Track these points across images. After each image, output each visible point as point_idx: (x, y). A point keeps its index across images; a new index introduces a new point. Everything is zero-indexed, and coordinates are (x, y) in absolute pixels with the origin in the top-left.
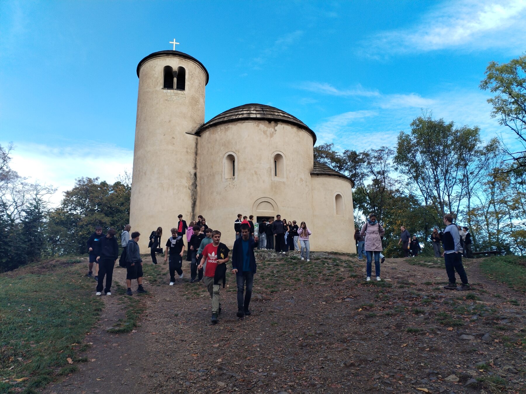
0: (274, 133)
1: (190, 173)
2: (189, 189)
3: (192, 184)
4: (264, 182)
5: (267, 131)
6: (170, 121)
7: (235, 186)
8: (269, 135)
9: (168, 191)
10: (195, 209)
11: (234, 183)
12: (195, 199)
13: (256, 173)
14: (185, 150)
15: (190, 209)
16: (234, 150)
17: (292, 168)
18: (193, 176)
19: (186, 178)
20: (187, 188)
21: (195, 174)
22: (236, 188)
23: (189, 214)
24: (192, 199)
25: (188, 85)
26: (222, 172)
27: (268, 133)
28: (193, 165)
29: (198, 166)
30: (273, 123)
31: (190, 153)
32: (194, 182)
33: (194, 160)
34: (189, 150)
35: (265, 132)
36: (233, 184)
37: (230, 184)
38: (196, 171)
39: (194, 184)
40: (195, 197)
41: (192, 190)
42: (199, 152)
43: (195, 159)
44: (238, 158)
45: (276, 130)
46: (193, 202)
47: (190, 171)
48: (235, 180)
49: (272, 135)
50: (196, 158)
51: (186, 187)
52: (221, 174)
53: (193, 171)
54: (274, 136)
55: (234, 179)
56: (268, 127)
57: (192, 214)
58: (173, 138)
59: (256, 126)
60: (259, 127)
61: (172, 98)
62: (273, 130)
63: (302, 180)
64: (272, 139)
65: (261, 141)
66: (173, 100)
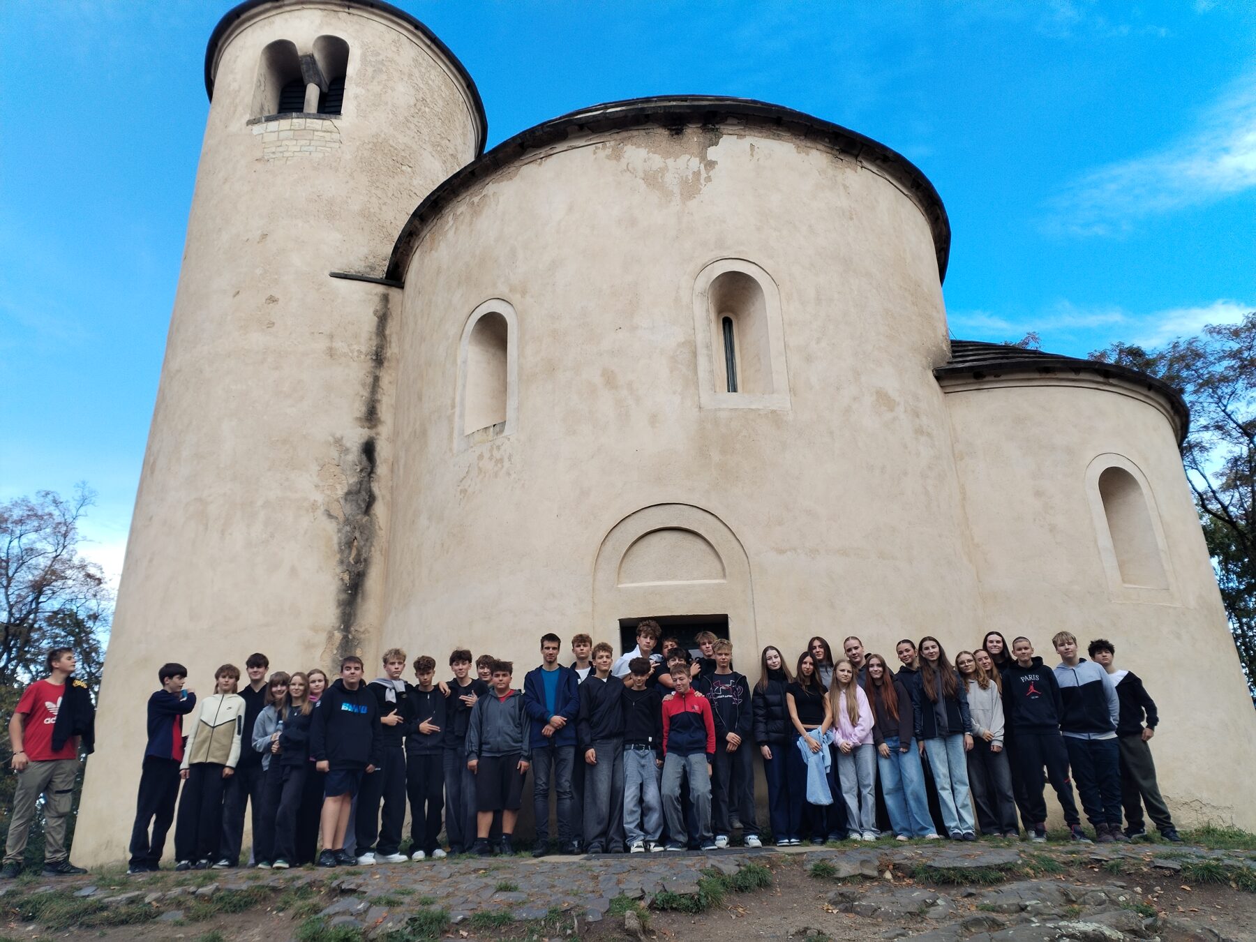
0: (704, 174)
1: (338, 442)
2: (330, 516)
3: (349, 493)
4: (654, 419)
5: (664, 170)
6: (264, 236)
7: (506, 464)
8: (676, 190)
9: (223, 532)
10: (359, 613)
11: (498, 448)
12: (357, 561)
13: (610, 379)
14: (321, 345)
15: (330, 614)
16: (503, 290)
17: (818, 342)
18: (354, 455)
19: (315, 468)
20: (320, 512)
21: (369, 450)
22: (509, 474)
23: (323, 637)
24: (342, 562)
25: (356, 97)
26: (453, 407)
27: (671, 179)
28: (360, 409)
29: (385, 412)
30: (693, 135)
31: (345, 355)
32: (361, 483)
33: (364, 385)
34: (339, 345)
35: (653, 180)
36: (497, 454)
37: (481, 457)
38: (372, 433)
39: (359, 492)
40: (359, 554)
41: (347, 521)
42: (392, 350)
43: (370, 380)
44: (521, 321)
45: (711, 165)
46: (346, 577)
47: (338, 435)
48: (506, 433)
49: (690, 188)
50: (376, 379)
51: (314, 506)
52: (450, 419)
53: (355, 436)
54: (706, 190)
55: (502, 431)
56: (667, 155)
57: (338, 636)
58: (272, 300)
59: (608, 157)
60: (624, 161)
61: (281, 149)
62: (695, 163)
63: (883, 398)
64: (693, 204)
65: (634, 223)
66: (286, 154)
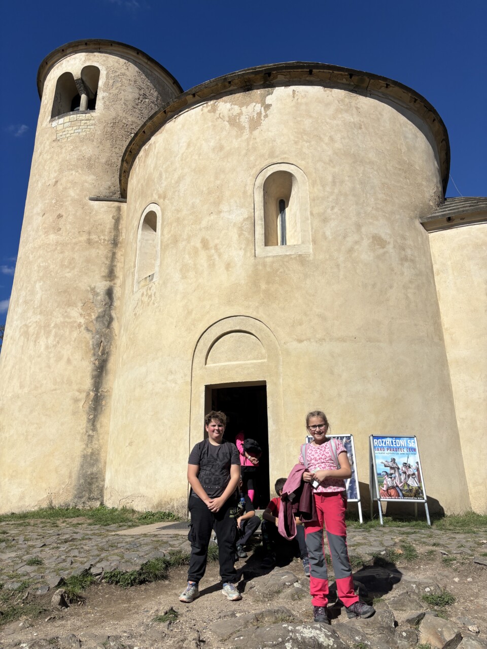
0: (263, 114)
1: (93, 290)
2: (88, 330)
3: (98, 317)
4: (228, 266)
5: (240, 114)
7: (153, 298)
8: (247, 126)
10: (104, 382)
11: (150, 289)
12: (103, 354)
13: (205, 244)
14: (84, 238)
15: (88, 383)
18: (101, 296)
19: (80, 305)
20: (82, 328)
21: (110, 293)
22: (154, 304)
23: (84, 395)
24: (94, 355)
25: (103, 98)
27: (244, 120)
28: (104, 271)
29: (119, 273)
30: (257, 89)
31: (97, 242)
32: (105, 311)
33: (107, 258)
34: (94, 237)
35: (233, 121)
36: (149, 292)
38: (112, 284)
39: (104, 316)
40: (104, 350)
41: (97, 332)
42: (123, 237)
43: (110, 255)
44: (162, 215)
45: (268, 107)
46: (97, 362)
47: (93, 286)
48: (154, 280)
49: (255, 123)
50: (114, 254)
51: (80, 326)
53: (101, 286)
54: (265, 123)
55: (152, 279)
56: (241, 105)
57: (92, 394)
58: (60, 216)
59: (209, 111)
60: (218, 112)
62: (258, 107)
63: (377, 240)
64: (256, 133)
65: (221, 148)
66: (67, 136)
